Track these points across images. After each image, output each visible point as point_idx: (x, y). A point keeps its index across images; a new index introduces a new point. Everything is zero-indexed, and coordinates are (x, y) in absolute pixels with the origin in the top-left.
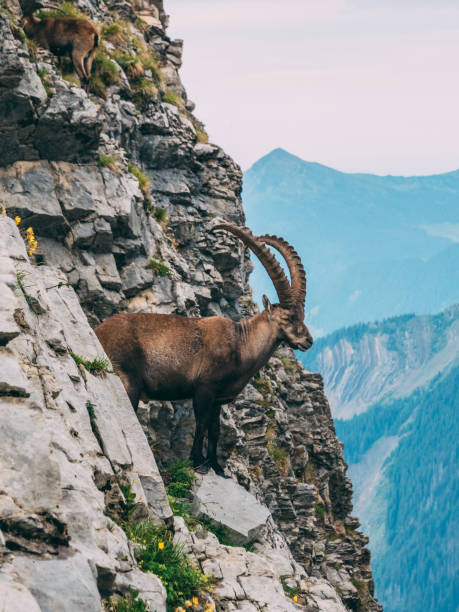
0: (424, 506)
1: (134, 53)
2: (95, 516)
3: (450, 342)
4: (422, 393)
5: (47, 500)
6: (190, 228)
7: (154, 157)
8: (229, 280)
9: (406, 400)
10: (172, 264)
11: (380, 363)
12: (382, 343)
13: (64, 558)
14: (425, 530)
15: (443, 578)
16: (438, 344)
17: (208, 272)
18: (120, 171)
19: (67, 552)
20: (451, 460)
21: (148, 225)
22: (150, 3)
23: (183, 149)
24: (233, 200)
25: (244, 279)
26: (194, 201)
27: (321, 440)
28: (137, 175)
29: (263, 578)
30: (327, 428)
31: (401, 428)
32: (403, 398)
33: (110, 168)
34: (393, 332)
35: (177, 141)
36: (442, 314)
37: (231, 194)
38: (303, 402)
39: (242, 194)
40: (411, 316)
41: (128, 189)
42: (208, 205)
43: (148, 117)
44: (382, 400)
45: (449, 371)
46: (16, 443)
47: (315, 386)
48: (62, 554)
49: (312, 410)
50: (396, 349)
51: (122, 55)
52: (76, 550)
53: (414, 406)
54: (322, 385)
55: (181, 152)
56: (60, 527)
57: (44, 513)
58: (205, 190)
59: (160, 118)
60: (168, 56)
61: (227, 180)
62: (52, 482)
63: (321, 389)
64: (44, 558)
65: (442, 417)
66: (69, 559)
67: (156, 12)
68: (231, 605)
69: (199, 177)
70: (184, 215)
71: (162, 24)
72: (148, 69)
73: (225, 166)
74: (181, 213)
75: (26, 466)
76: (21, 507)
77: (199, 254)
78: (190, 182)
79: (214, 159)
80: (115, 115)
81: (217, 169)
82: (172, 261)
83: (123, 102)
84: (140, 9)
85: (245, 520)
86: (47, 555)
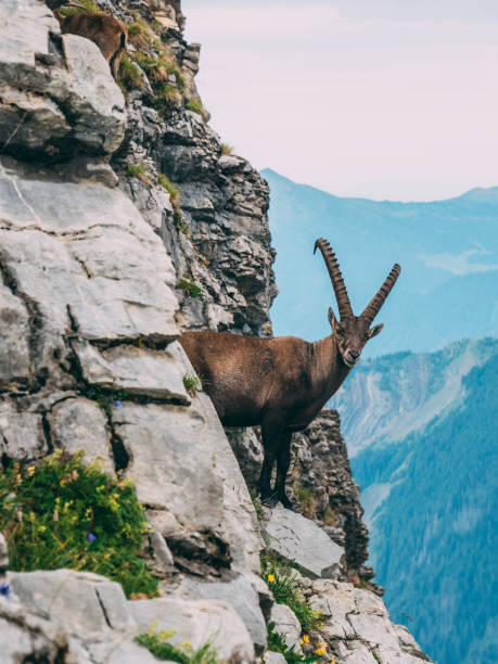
0: (417, 559)
1: (156, 56)
2: (247, 539)
3: (449, 382)
4: (416, 438)
5: (209, 518)
6: (213, 247)
7: (176, 169)
8: (253, 304)
9: (400, 445)
10: (204, 284)
11: (372, 404)
12: (376, 383)
13: (228, 581)
14: (417, 586)
15: (435, 638)
16: (435, 385)
17: (231, 295)
18: (149, 182)
19: (229, 574)
20: (447, 511)
21: (179, 241)
22: (167, 4)
23: (207, 161)
24: (260, 218)
25: (268, 303)
26: (218, 218)
27: (336, 482)
28: (167, 188)
29: (372, 616)
30: (343, 469)
31: (393, 474)
32: (396, 442)
33: (140, 179)
34: (386, 370)
35: (201, 152)
36: (440, 352)
37: (258, 211)
38: (318, 440)
39: (269, 212)
40: (407, 354)
41: (158, 201)
42: (232, 222)
43: (171, 125)
44: (374, 444)
45: (446, 414)
46: (178, 455)
47: (331, 423)
48: (225, 576)
49: (327, 449)
50: (388, 389)
51: (145, 58)
52: (239, 574)
53: (407, 452)
54: (339, 422)
55: (205, 165)
56: (223, 546)
57: (206, 531)
58: (229, 206)
59: (183, 128)
60: (185, 61)
61: (253, 196)
62: (215, 498)
63: (338, 427)
64: (207, 581)
65: (439, 464)
66: (233, 582)
67: (173, 12)
68: (341, 645)
69: (224, 192)
70: (208, 233)
71: (179, 26)
72: (171, 73)
73: (252, 181)
74: (204, 231)
75: (188, 480)
76: (182, 525)
77: (222, 275)
78: (214, 197)
79: (240, 173)
80: (137, 122)
81: (243, 183)
82: (203, 281)
83: (145, 109)
84: (156, 9)
85: (318, 558)
86: (210, 577)
